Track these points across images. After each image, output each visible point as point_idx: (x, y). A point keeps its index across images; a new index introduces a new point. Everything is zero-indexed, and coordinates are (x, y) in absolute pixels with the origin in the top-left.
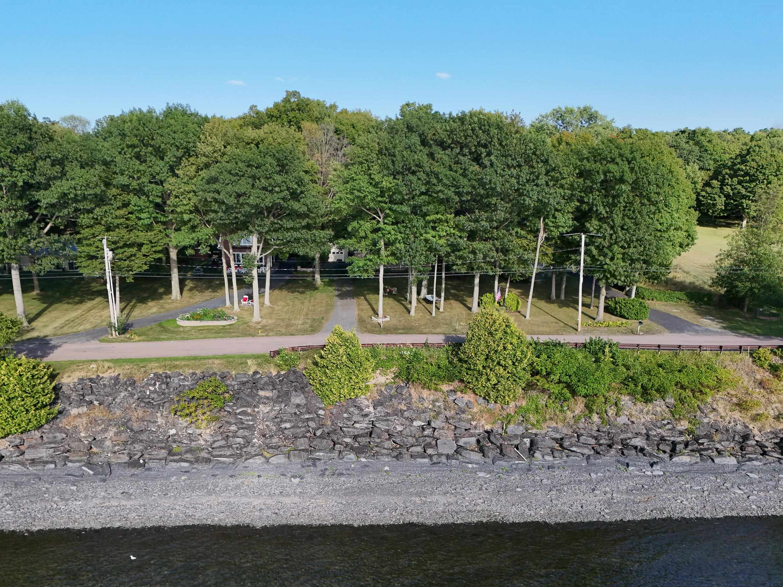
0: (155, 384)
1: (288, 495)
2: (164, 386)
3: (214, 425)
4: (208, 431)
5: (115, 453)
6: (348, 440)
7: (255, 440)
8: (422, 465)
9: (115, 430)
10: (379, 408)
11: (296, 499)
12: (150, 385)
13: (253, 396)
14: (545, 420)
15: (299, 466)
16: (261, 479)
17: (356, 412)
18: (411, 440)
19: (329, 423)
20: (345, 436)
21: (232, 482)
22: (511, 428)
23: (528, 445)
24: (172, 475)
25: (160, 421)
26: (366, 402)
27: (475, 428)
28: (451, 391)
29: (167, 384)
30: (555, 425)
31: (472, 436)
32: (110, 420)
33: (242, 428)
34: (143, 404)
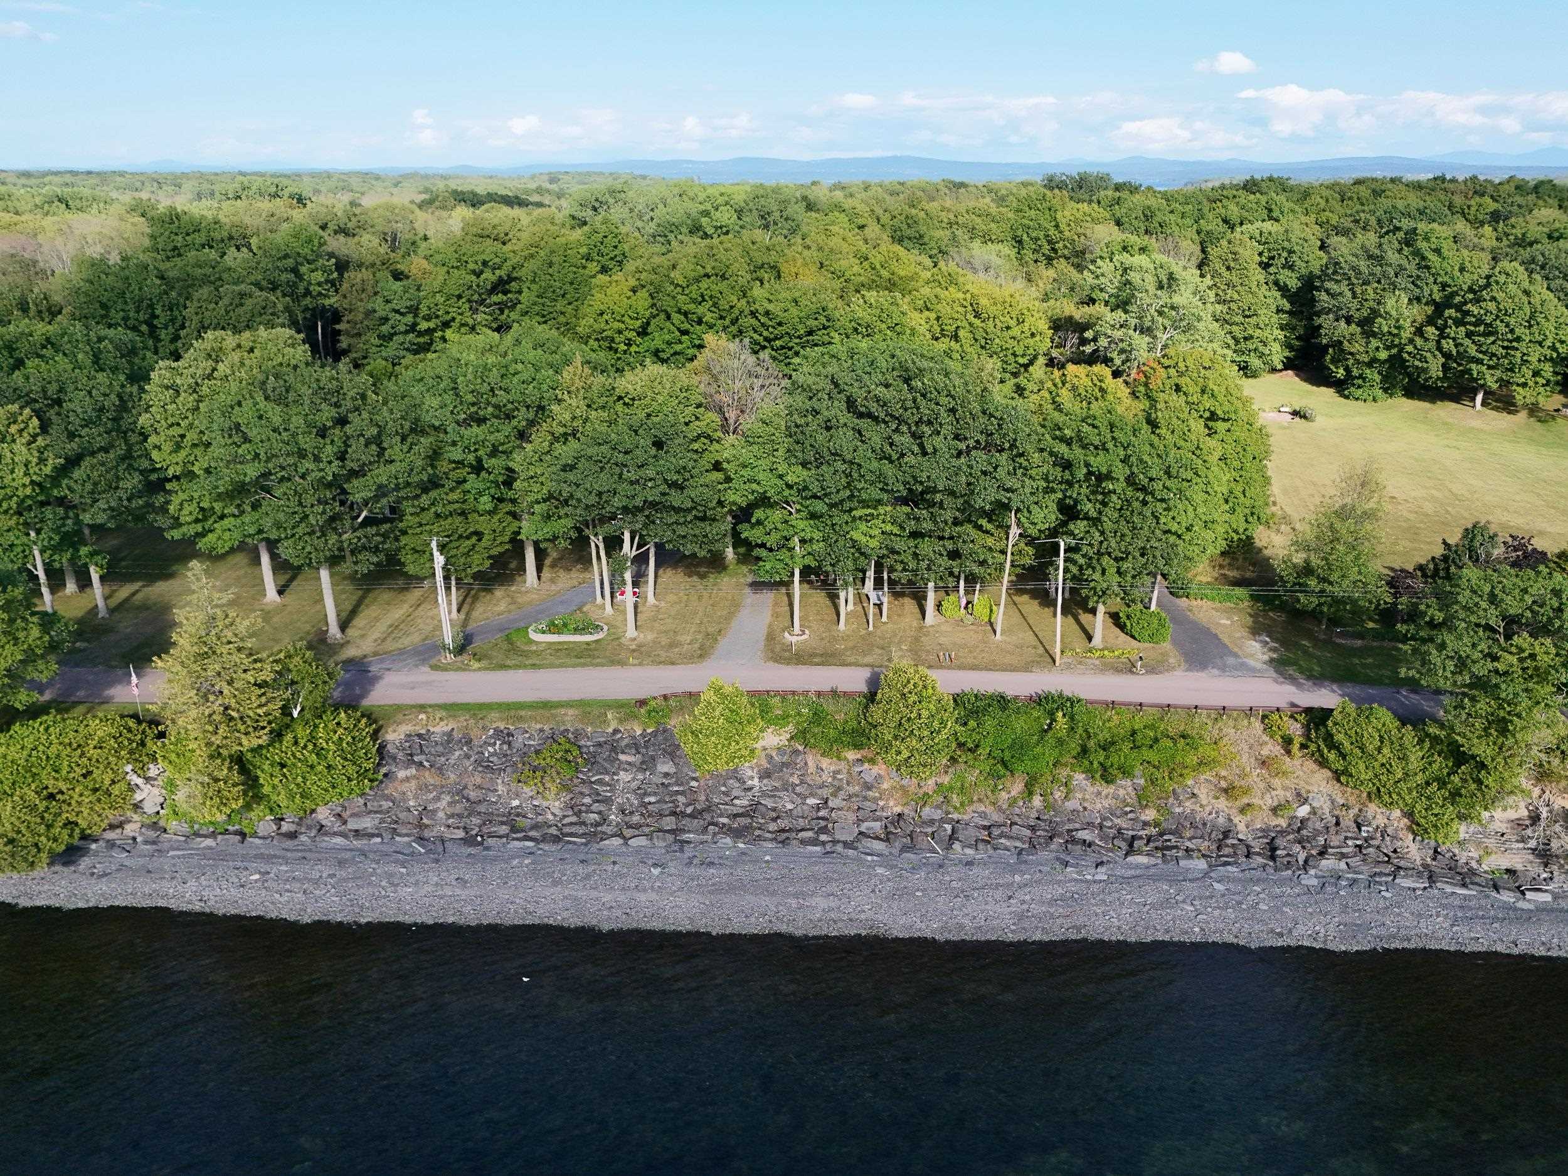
0: (495, 744)
1: (645, 890)
2: (505, 747)
3: (565, 797)
4: (557, 804)
5: (449, 826)
6: (725, 820)
7: (613, 817)
8: (812, 855)
9: (448, 798)
10: (765, 781)
11: (653, 896)
12: (490, 745)
13: (612, 760)
14: (971, 802)
15: (663, 851)
16: (616, 868)
17: (737, 785)
18: (802, 823)
19: (703, 798)
20: (721, 815)
21: (582, 870)
22: (927, 812)
23: (949, 832)
24: (514, 857)
25: (501, 789)
27: (882, 809)
28: (858, 760)
29: (509, 744)
30: (983, 809)
31: (878, 820)
32: (442, 787)
33: (598, 801)
34: (480, 769)
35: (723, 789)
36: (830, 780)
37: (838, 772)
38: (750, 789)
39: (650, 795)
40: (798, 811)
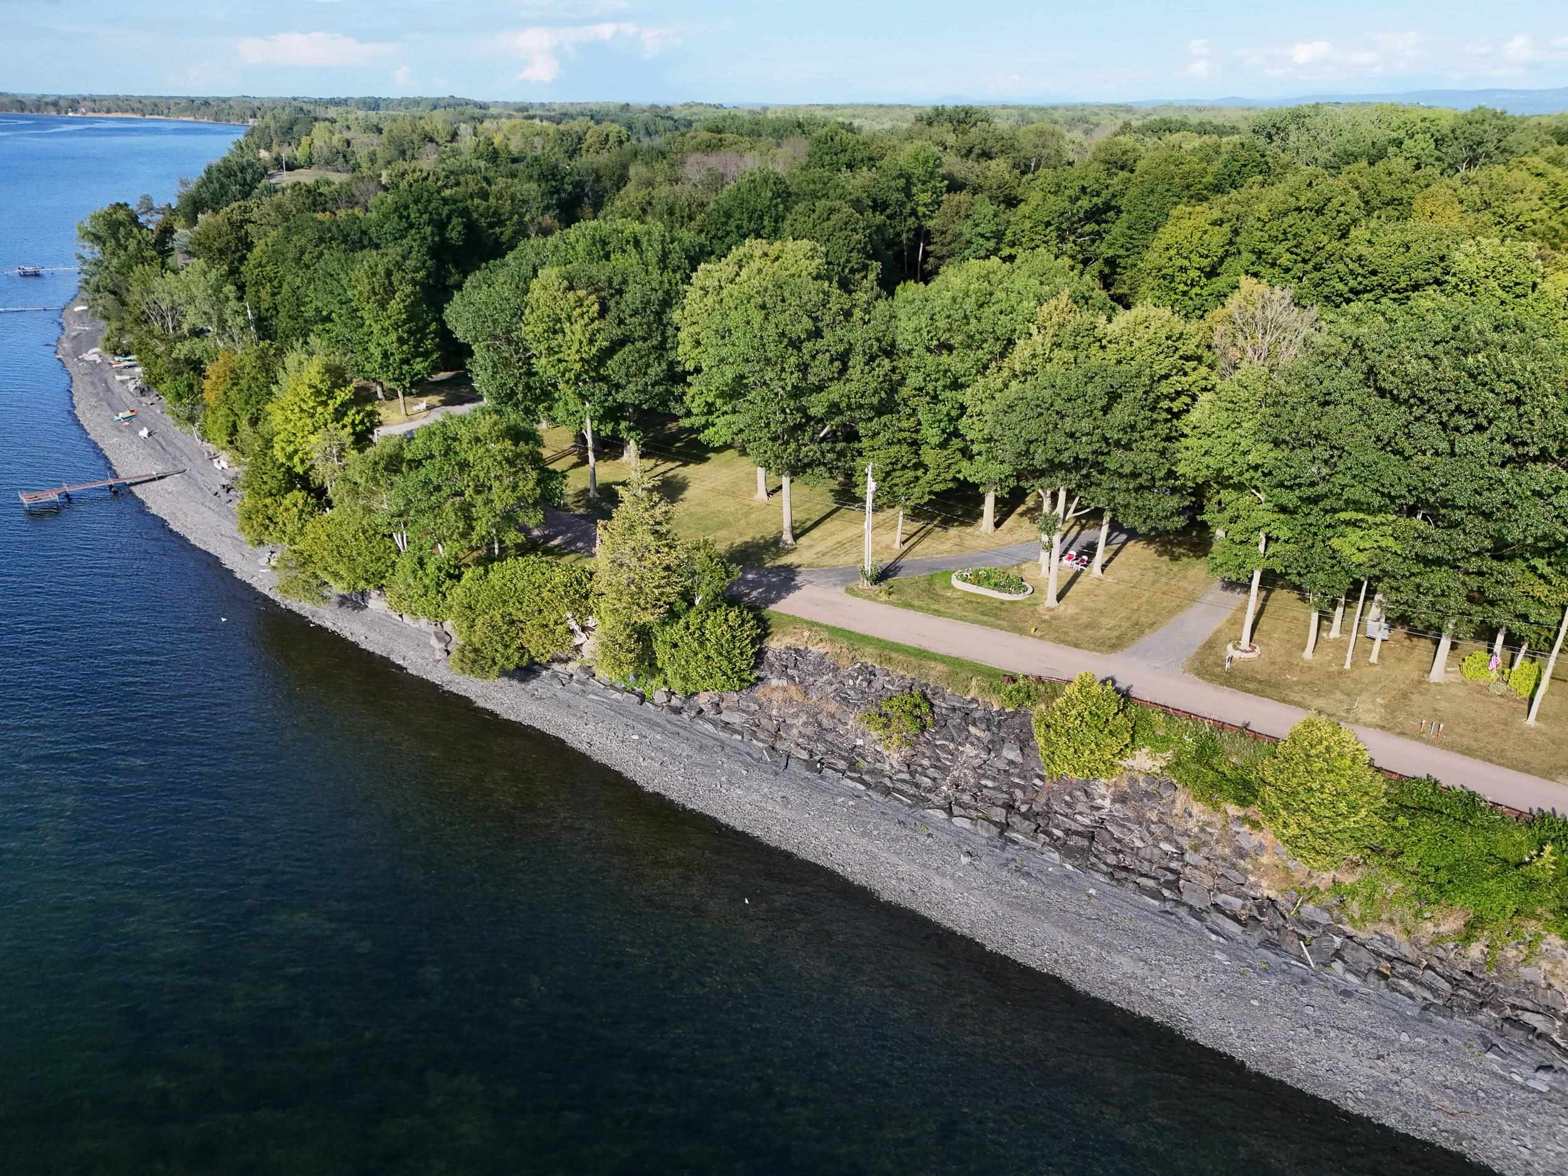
0: (857, 678)
1: (944, 875)
2: (865, 684)
4: (897, 756)
5: (798, 745)
6: (1058, 833)
7: (945, 788)
8: (1144, 907)
9: (805, 718)
10: (1118, 806)
11: (949, 884)
12: (852, 678)
13: (962, 729)
14: (1378, 919)
15: (984, 842)
18: (1145, 867)
19: (1043, 801)
20: (1057, 827)
21: (894, 830)
22: (1309, 910)
25: (851, 724)
26: (1103, 791)
27: (1251, 886)
28: (1238, 818)
29: (870, 682)
30: (1391, 933)
31: (1239, 897)
32: (803, 705)
33: (935, 767)
34: (838, 698)
35: (1067, 798)
36: (1196, 830)
37: (1209, 824)
38: (1099, 808)
39: (987, 778)
40: (1146, 853)
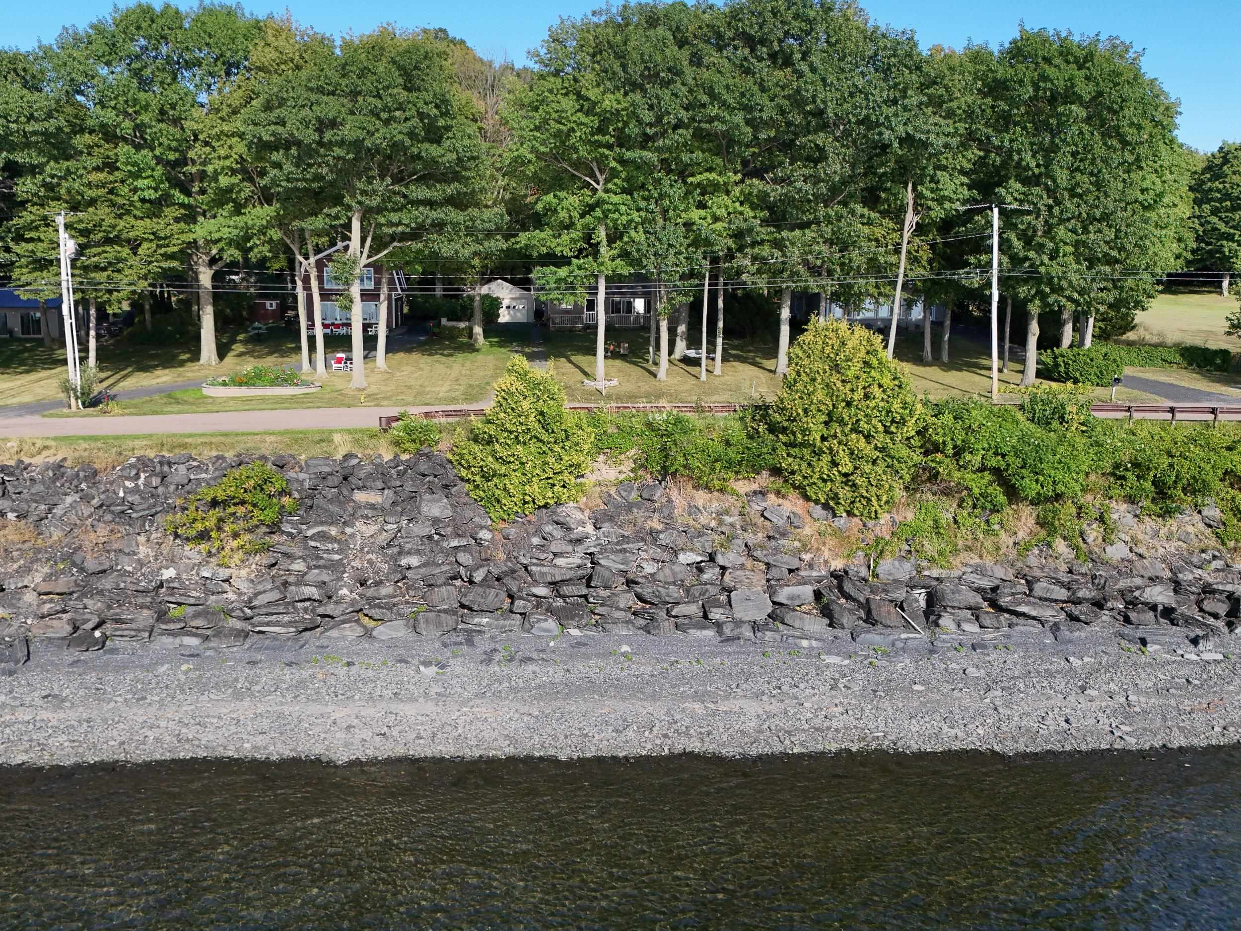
0: (137, 477)
3: (259, 562)
5: (43, 617)
6: (541, 591)
7: (344, 591)
9: (46, 570)
10: (606, 528)
11: (430, 708)
12: (128, 478)
13: (342, 500)
15: (437, 644)
16: (354, 670)
17: (558, 533)
18: (675, 592)
19: (502, 556)
20: (536, 583)
21: (288, 675)
23: (923, 603)
24: (160, 662)
25: (144, 551)
26: (578, 515)
28: (755, 492)
29: (164, 477)
30: (977, 560)
31: (805, 583)
34: (108, 517)
36: (713, 524)
37: (725, 512)
